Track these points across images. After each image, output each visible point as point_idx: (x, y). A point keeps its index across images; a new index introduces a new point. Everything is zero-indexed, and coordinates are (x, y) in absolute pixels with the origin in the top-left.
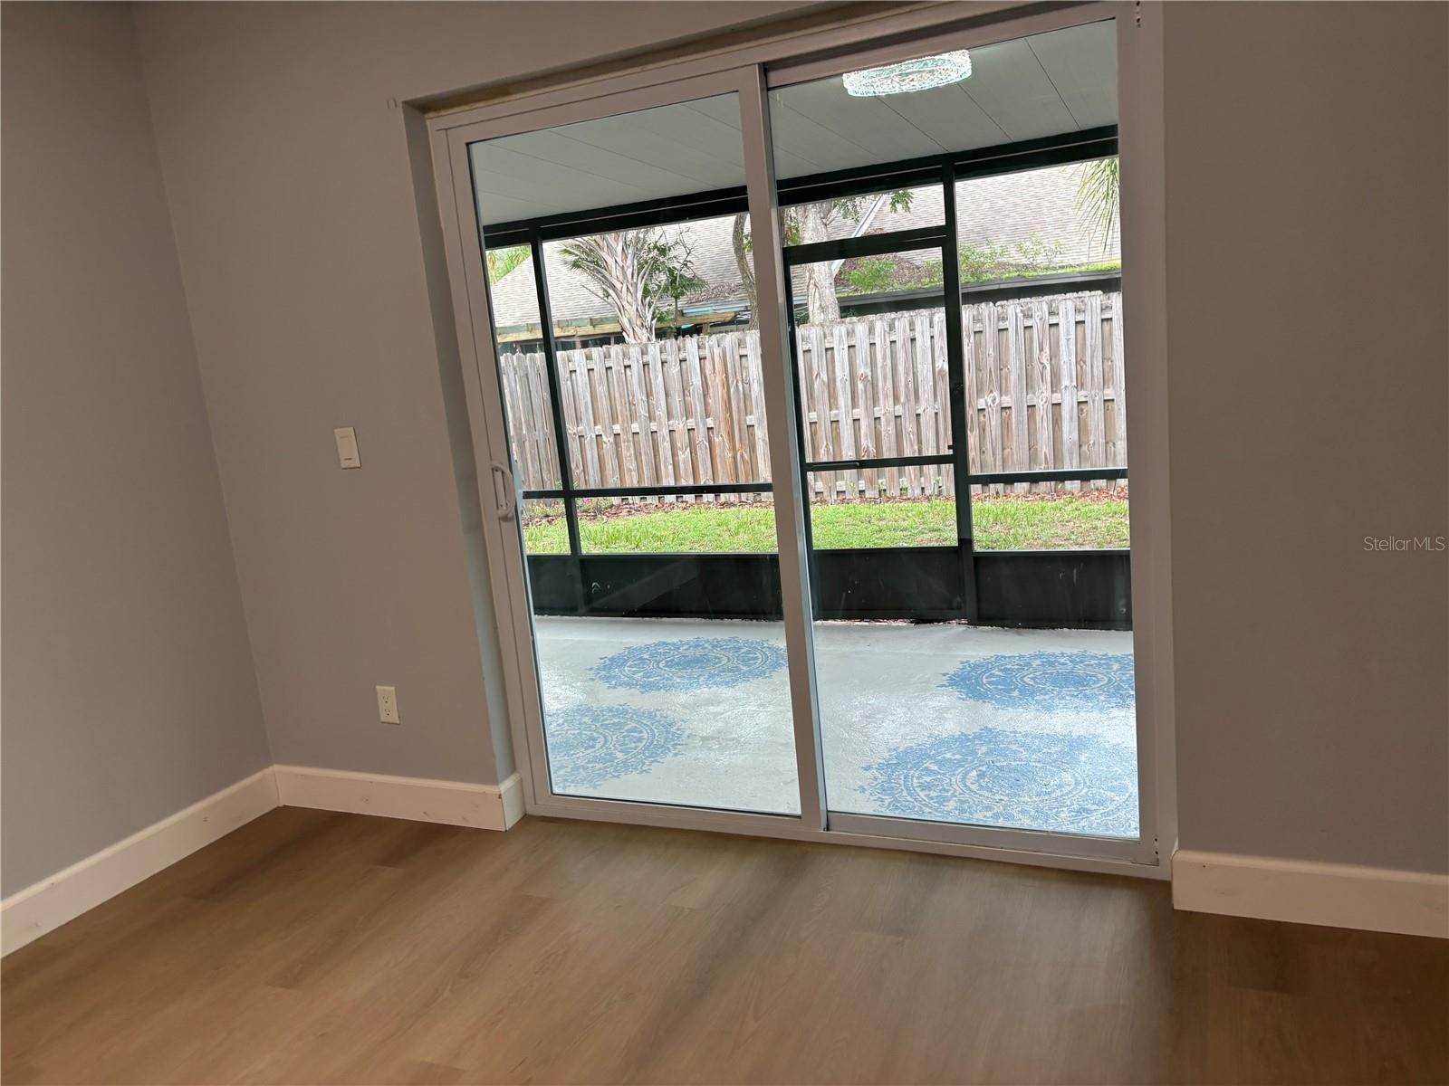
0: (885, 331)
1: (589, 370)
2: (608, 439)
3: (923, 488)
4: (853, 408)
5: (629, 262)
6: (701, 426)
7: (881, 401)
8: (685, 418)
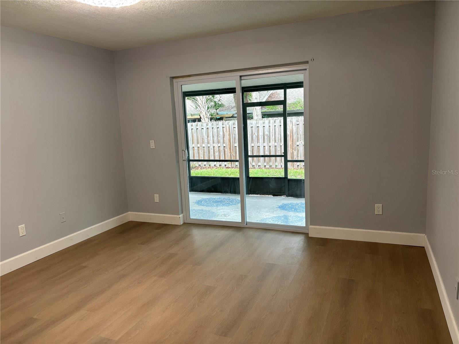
0: (273, 123)
1: (192, 129)
2: (196, 148)
3: (281, 166)
4: (264, 143)
5: (204, 99)
6: (222, 146)
7: (271, 142)
8: (217, 144)
